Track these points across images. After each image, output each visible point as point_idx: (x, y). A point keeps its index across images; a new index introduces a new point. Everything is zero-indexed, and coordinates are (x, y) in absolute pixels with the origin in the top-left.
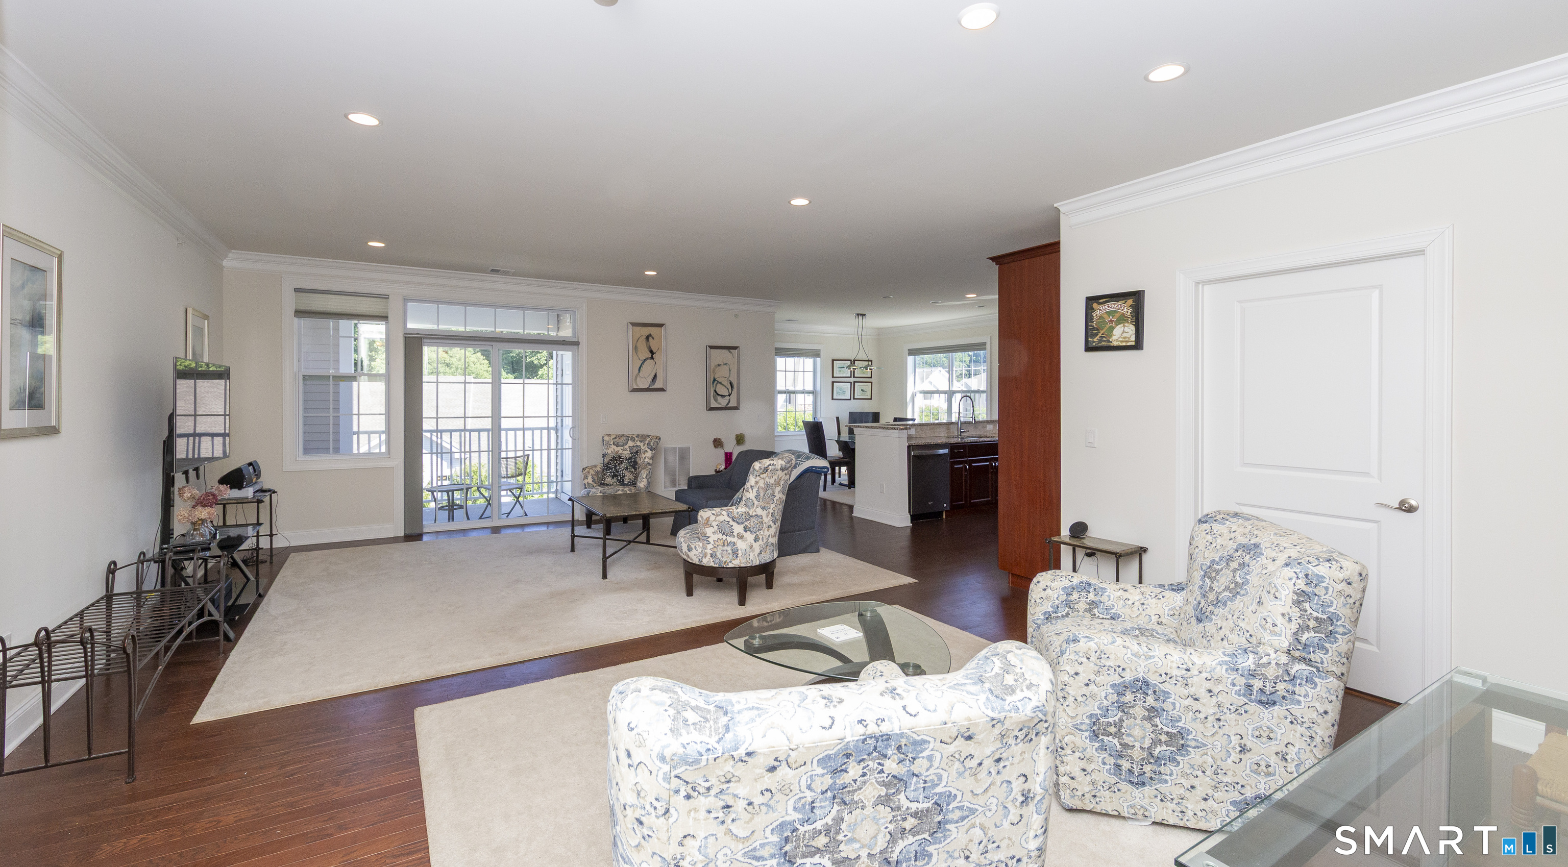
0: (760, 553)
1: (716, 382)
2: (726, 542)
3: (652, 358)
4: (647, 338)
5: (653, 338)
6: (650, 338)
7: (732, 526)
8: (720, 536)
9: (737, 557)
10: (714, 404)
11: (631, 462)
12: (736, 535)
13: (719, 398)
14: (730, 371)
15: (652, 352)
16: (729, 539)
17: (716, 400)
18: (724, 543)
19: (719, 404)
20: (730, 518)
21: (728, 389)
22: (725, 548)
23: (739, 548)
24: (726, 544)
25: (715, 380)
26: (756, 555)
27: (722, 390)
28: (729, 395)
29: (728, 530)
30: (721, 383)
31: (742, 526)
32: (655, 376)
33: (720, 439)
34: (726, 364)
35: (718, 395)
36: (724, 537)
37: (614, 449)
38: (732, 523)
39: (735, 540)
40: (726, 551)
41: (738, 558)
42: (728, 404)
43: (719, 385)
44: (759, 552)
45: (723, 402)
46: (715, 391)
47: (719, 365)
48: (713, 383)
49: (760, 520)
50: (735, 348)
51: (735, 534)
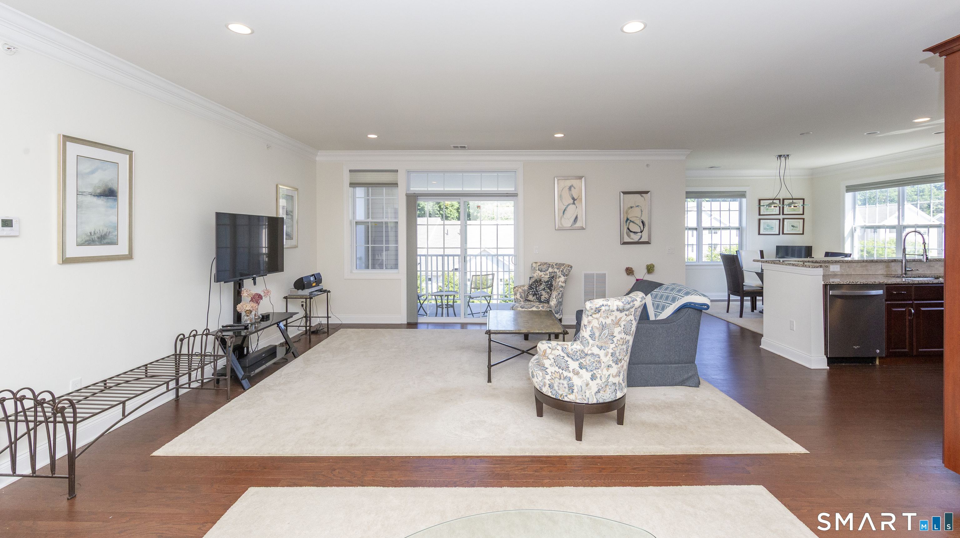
0: (598, 391)
1: (629, 221)
2: (562, 375)
3: (574, 203)
4: (570, 188)
5: (575, 188)
6: (572, 188)
7: (567, 361)
8: (557, 369)
9: (573, 392)
10: (627, 239)
11: (548, 285)
12: (571, 371)
13: (632, 234)
14: (642, 211)
15: (574, 199)
16: (565, 374)
17: (629, 236)
18: (560, 376)
19: (632, 239)
20: (565, 353)
21: (640, 227)
22: (562, 381)
23: (575, 384)
24: (562, 378)
25: (628, 219)
26: (593, 393)
27: (633, 227)
28: (641, 232)
29: (563, 365)
30: (633, 222)
31: (577, 363)
32: (576, 218)
33: (631, 268)
34: (638, 206)
35: (631, 232)
36: (561, 371)
37: (538, 274)
38: (566, 358)
39: (571, 375)
40: (563, 384)
41: (574, 394)
42: (640, 239)
43: (631, 223)
44: (596, 390)
45: (636, 238)
46: (628, 229)
47: (631, 207)
48: (626, 222)
49: (597, 359)
50: (647, 192)
51: (571, 369)
